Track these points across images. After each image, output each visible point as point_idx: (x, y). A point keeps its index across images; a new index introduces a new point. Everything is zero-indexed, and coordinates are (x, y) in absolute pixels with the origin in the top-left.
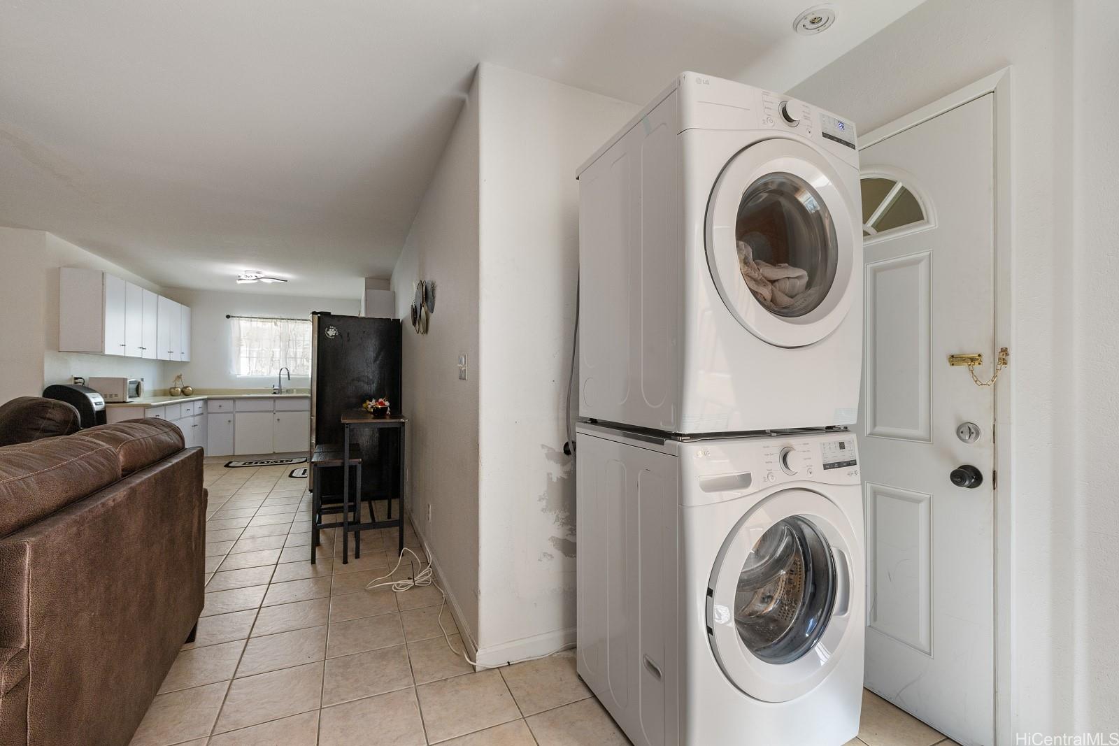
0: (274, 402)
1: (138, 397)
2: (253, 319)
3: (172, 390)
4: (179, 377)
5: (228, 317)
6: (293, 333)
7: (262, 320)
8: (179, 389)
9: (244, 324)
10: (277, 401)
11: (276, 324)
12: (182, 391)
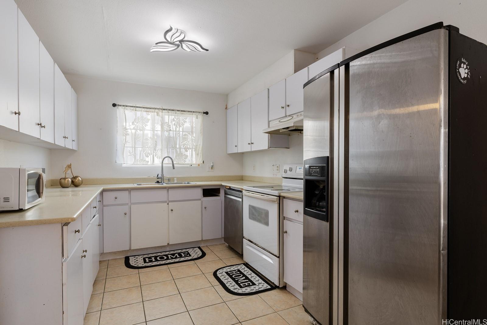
0: (168, 191)
1: (40, 197)
2: (137, 109)
3: (63, 181)
4: (69, 166)
5: (114, 105)
6: (173, 123)
7: (146, 110)
8: (70, 180)
9: (129, 113)
10: (170, 191)
11: (158, 114)
12: (72, 182)
